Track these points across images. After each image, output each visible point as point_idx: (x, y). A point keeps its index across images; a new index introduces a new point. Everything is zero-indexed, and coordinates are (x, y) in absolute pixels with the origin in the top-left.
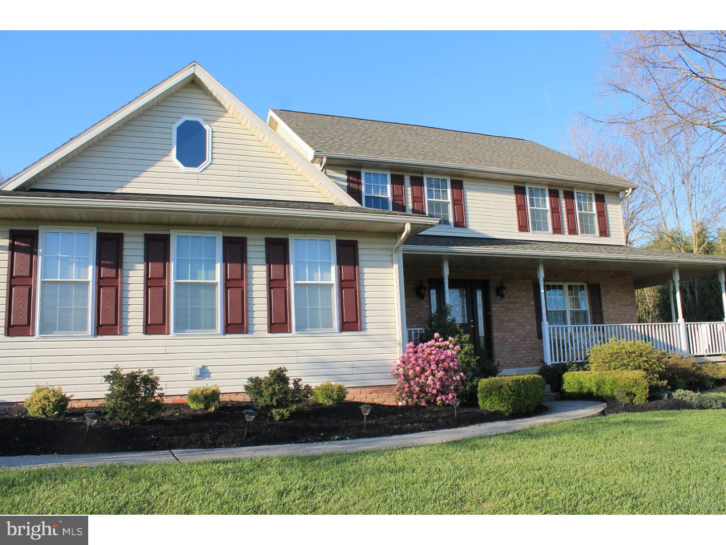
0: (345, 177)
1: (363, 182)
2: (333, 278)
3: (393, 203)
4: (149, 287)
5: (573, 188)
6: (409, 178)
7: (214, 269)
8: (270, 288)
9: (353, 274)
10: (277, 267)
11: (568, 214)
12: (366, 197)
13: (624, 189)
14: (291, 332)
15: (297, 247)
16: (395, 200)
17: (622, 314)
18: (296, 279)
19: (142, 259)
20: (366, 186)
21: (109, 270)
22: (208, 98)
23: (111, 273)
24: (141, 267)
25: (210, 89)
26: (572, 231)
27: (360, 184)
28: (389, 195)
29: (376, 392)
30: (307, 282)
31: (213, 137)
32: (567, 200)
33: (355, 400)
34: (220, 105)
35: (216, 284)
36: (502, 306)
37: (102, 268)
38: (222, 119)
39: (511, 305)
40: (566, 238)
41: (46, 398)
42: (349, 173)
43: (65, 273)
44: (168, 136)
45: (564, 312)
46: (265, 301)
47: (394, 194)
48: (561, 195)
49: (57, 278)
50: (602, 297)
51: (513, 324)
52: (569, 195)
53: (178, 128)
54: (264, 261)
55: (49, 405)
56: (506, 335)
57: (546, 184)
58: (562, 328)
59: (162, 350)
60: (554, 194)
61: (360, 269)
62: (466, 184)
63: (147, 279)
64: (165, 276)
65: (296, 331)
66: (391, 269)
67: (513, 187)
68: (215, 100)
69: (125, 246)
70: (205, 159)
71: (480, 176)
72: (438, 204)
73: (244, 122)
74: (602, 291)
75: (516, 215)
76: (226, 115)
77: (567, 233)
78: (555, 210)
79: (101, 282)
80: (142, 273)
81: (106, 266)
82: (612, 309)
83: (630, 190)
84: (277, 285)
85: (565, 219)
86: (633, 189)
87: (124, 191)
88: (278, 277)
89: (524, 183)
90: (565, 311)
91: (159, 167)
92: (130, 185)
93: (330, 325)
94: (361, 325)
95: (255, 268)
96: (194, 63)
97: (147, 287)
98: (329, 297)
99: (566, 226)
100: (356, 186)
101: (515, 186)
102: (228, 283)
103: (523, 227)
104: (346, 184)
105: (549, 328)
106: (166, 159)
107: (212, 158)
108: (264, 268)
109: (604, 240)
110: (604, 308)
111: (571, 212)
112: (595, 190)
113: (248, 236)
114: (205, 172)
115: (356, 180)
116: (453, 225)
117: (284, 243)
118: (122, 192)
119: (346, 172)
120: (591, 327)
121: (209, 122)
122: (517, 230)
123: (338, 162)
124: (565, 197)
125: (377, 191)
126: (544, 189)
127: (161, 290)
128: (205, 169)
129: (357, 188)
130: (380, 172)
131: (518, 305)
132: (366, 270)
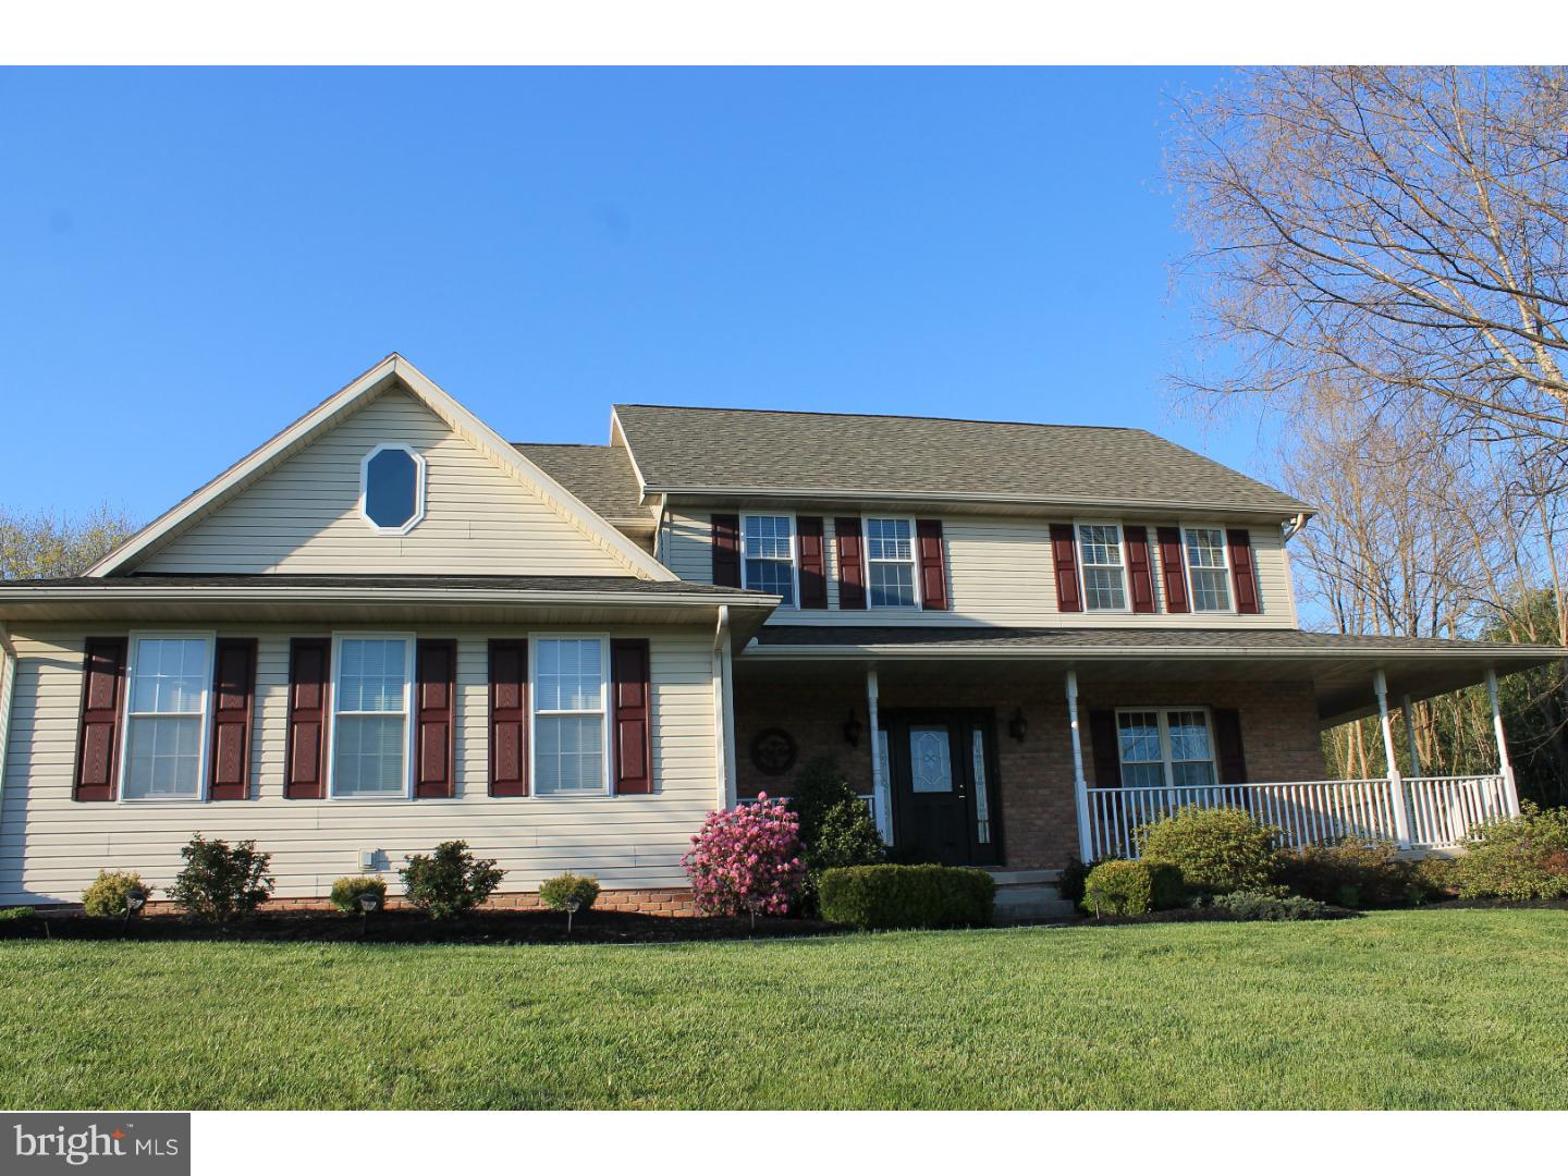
0: (708, 527)
1: (742, 534)
2: (603, 705)
3: (801, 571)
4: (296, 723)
5: (1177, 522)
6: (832, 522)
7: (401, 693)
8: (493, 722)
9: (639, 697)
10: (507, 687)
11: (1166, 572)
12: (748, 561)
13: (1287, 517)
14: (527, 796)
15: (543, 655)
16: (803, 565)
17: (1290, 767)
18: (539, 706)
19: (286, 678)
20: (749, 542)
21: (233, 697)
22: (420, 409)
23: (237, 701)
24: (285, 691)
25: (422, 394)
26: (1178, 605)
27: (736, 538)
28: (793, 555)
29: (679, 898)
30: (559, 711)
31: (427, 474)
32: (1165, 546)
33: (640, 912)
34: (441, 421)
35: (402, 717)
36: (1023, 758)
37: (222, 695)
38: (443, 444)
39: (1042, 755)
40: (1164, 619)
41: (112, 889)
42: (715, 520)
43: (166, 701)
44: (352, 477)
45: (1161, 766)
46: (485, 743)
47: (802, 552)
48: (1152, 536)
49: (153, 710)
50: (1244, 733)
51: (1046, 792)
52: (1169, 537)
53: (370, 463)
54: (485, 678)
55: (114, 898)
56: (1032, 813)
57: (1116, 518)
58: (1156, 792)
59: (313, 823)
60: (1135, 535)
61: (654, 687)
62: (948, 528)
63: (292, 709)
64: (320, 704)
65: (537, 792)
66: (708, 687)
67: (1047, 528)
68: (431, 411)
69: (261, 658)
70: (414, 513)
71: (975, 511)
72: (891, 567)
73: (479, 447)
74: (1243, 723)
75: (1054, 582)
76: (451, 436)
77: (1164, 611)
78: (1139, 567)
79: (219, 716)
80: (285, 701)
81: (228, 691)
82: (1266, 757)
83: (1300, 517)
84: (505, 717)
85: (1161, 584)
86: (1307, 517)
87: (280, 570)
88: (506, 704)
89: (1071, 517)
90: (1162, 764)
91: (337, 529)
92: (288, 560)
93: (598, 784)
94: (652, 783)
95: (469, 690)
96: (394, 356)
97: (291, 723)
98: (598, 736)
99: (1163, 597)
100: (728, 543)
101: (1051, 525)
102: (423, 715)
103: (1068, 603)
104: (709, 540)
105: (1090, 794)
106: (349, 514)
107: (426, 511)
108: (485, 690)
109: (1249, 621)
110: (1247, 756)
111: (1173, 568)
112: (1227, 523)
113: (460, 638)
114: (414, 533)
115: (729, 531)
116: (920, 607)
117: (520, 649)
118: (277, 572)
119: (709, 518)
120: (1176, 790)
121: (420, 449)
122: (1056, 610)
123: (691, 501)
124: (1161, 541)
125: (769, 546)
126: (1115, 527)
127: (314, 727)
128: (413, 529)
129: (731, 546)
130: (775, 515)
131: (1056, 755)
132: (662, 689)
